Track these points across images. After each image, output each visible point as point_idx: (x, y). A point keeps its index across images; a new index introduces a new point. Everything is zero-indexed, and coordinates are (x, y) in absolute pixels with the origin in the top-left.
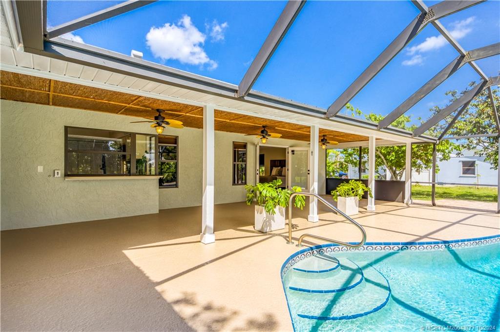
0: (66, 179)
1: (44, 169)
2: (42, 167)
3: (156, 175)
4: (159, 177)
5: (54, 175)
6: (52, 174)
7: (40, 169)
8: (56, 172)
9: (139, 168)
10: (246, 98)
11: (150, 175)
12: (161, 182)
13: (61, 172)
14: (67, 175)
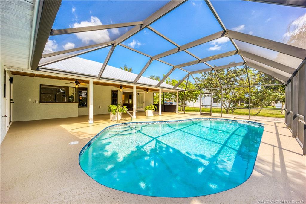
0: (40, 103)
1: (32, 100)
2: (31, 99)
3: (77, 102)
4: (78, 103)
5: (36, 102)
6: (35, 101)
7: (30, 100)
8: (36, 101)
9: (70, 100)
10: (101, 79)
11: (75, 102)
12: (79, 105)
13: (38, 101)
14: (41, 102)
